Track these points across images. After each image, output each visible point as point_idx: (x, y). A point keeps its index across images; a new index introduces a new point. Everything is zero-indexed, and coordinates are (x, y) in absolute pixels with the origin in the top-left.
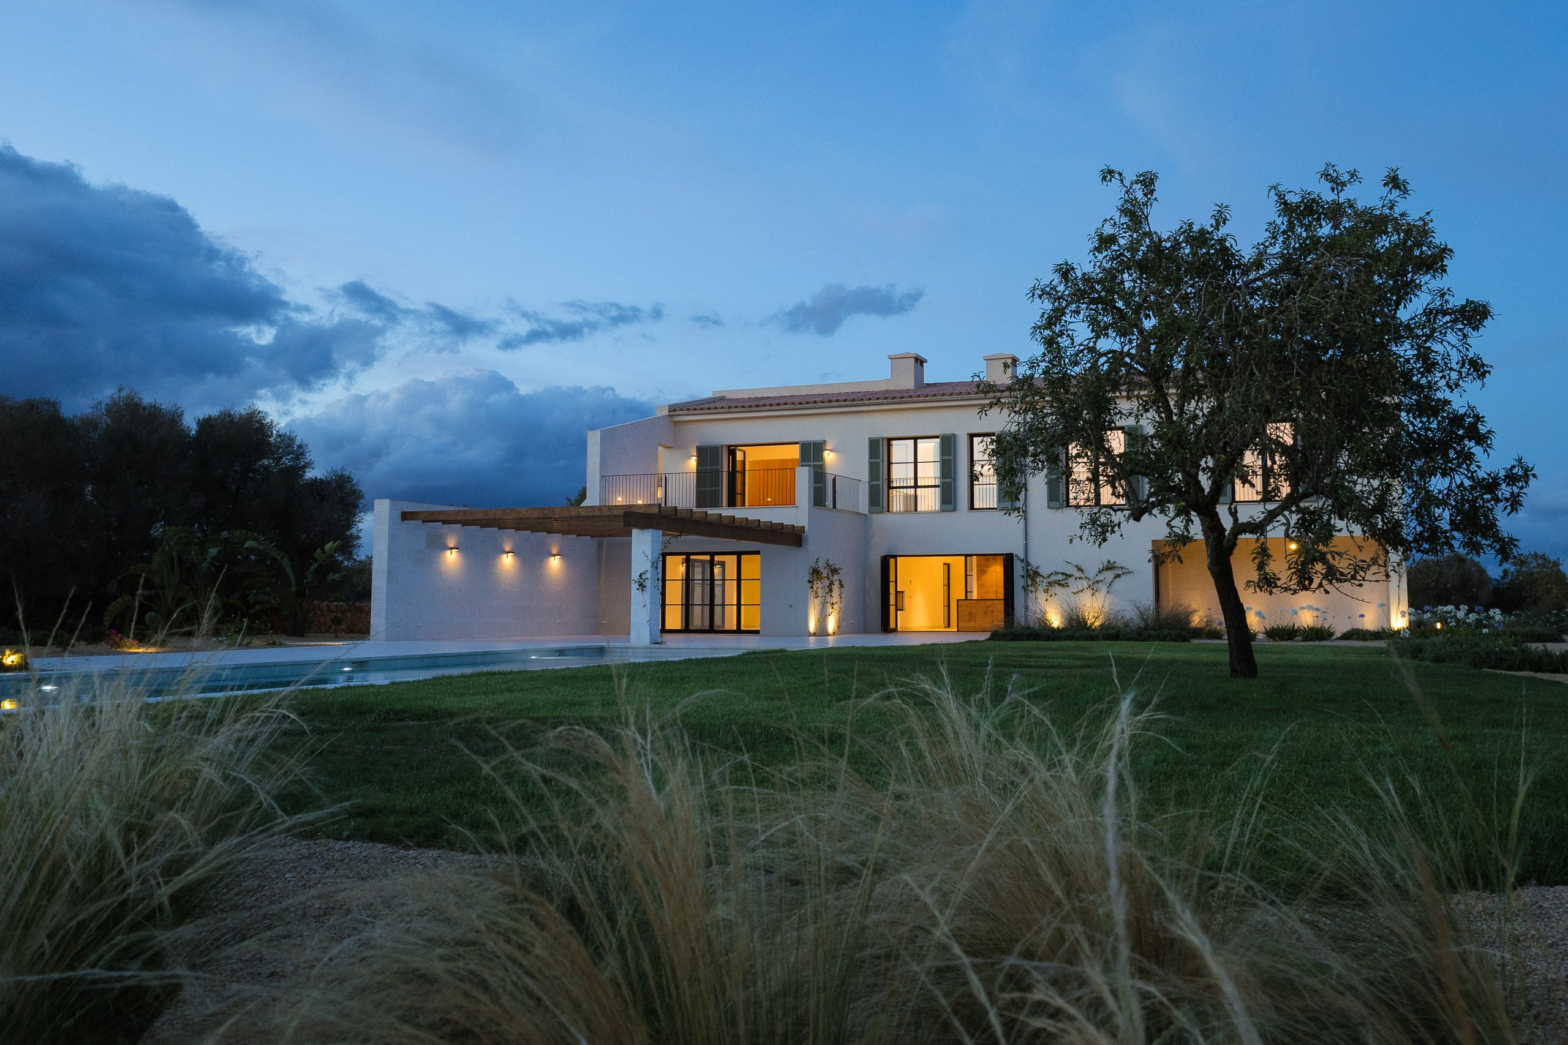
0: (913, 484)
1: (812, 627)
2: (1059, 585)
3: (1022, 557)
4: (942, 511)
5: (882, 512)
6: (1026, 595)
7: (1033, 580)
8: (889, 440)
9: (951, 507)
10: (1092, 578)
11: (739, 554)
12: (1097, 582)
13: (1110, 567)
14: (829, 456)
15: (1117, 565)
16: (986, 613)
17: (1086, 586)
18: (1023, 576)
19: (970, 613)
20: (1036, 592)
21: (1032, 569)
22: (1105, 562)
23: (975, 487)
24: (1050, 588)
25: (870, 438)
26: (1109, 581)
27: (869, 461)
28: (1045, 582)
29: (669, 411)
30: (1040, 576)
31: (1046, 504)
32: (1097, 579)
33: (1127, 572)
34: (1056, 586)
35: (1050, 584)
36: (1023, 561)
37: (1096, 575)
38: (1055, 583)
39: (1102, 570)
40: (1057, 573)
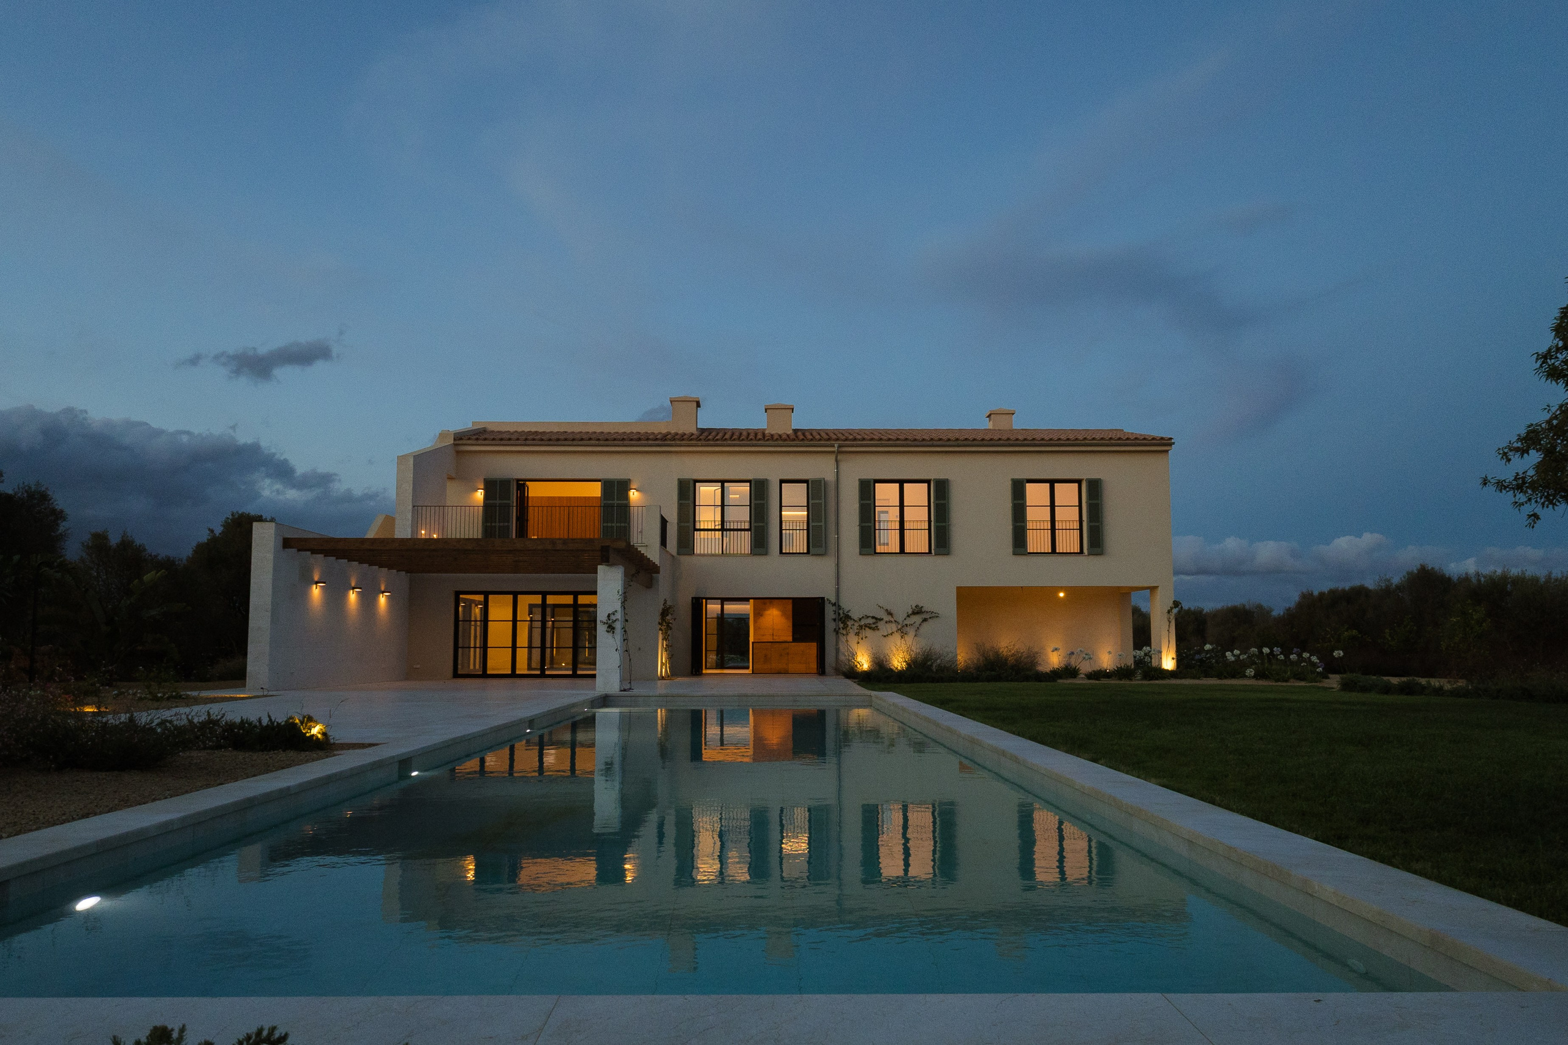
0: (720, 527)
1: (660, 671)
2: (870, 628)
3: (833, 601)
4: (753, 553)
5: (688, 554)
7: (844, 623)
8: (696, 481)
9: (761, 550)
10: (901, 623)
12: (906, 625)
13: (918, 611)
14: (634, 495)
15: (923, 610)
16: (780, 655)
17: (895, 629)
18: (835, 620)
19: (766, 656)
20: (848, 634)
21: (843, 613)
22: (914, 607)
23: (784, 532)
24: (861, 631)
25: (678, 479)
26: (917, 624)
27: (678, 502)
28: (857, 625)
29: (455, 440)
30: (851, 619)
31: (858, 550)
32: (906, 622)
33: (934, 616)
34: (867, 629)
35: (861, 627)
36: (834, 605)
37: (905, 619)
38: (866, 626)
39: (911, 614)
40: (868, 617)
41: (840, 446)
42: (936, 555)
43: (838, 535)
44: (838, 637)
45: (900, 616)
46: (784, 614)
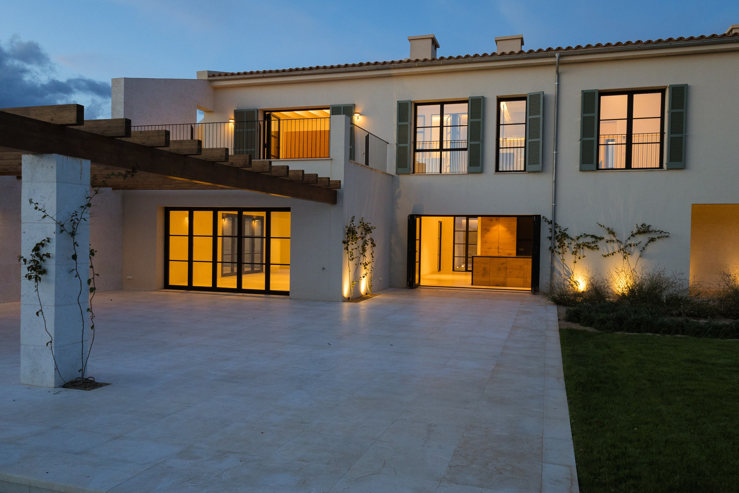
0: (438, 148)
1: (346, 291)
2: (589, 247)
3: (550, 219)
4: (469, 172)
5: (409, 174)
6: (553, 256)
7: (561, 241)
8: (417, 104)
9: (478, 169)
10: (624, 242)
11: (269, 211)
12: (630, 245)
13: (644, 230)
14: (358, 120)
15: (651, 229)
16: (499, 269)
17: (617, 249)
18: (550, 238)
19: (485, 269)
20: (564, 253)
21: (560, 231)
22: (639, 226)
23: (501, 150)
24: (578, 250)
25: (398, 102)
26: (643, 245)
27: (398, 124)
28: (574, 244)
29: (209, 76)
30: (568, 237)
31: (578, 166)
32: (629, 242)
33: (663, 235)
34: (585, 248)
35: (579, 246)
36: (551, 222)
37: (629, 239)
38: (584, 245)
39: (636, 234)
40: (587, 236)
41: (561, 56)
42: (668, 169)
43: (556, 151)
44: (554, 256)
45: (624, 235)
46: (509, 229)
